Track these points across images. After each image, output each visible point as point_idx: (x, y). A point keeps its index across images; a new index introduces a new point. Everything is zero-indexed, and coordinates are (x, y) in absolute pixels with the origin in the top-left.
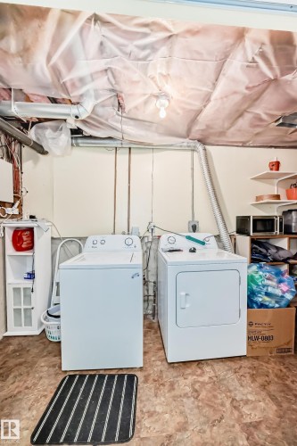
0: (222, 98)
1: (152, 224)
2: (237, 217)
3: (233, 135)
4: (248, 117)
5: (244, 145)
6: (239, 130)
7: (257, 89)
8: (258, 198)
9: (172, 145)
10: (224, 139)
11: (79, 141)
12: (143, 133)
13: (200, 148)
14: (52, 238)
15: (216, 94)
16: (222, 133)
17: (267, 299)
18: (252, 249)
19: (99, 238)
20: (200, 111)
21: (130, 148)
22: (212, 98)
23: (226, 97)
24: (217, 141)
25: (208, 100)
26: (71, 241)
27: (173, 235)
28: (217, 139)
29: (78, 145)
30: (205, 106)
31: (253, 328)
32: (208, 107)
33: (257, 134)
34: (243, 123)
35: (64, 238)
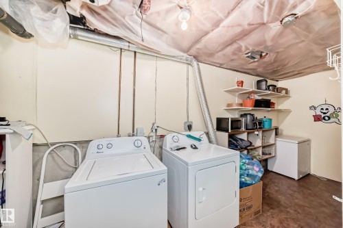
0: (228, 27)
1: (156, 125)
2: (217, 119)
3: (219, 58)
4: (235, 46)
5: (221, 66)
6: (224, 55)
7: (253, 26)
8: (229, 105)
9: (174, 57)
10: (211, 59)
11: (79, 33)
12: (155, 40)
13: (195, 63)
14: (34, 145)
15: (226, 22)
16: (211, 55)
17: (247, 178)
18: (229, 141)
19: (104, 142)
20: (207, 33)
21: (135, 52)
22: (221, 25)
23: (232, 27)
24: (205, 60)
25: (218, 26)
26: (63, 145)
27: (176, 134)
28: (206, 58)
29: (76, 37)
30: (213, 30)
31: (242, 202)
32: (214, 31)
33: (232, 60)
34: (229, 50)
35: (53, 144)
